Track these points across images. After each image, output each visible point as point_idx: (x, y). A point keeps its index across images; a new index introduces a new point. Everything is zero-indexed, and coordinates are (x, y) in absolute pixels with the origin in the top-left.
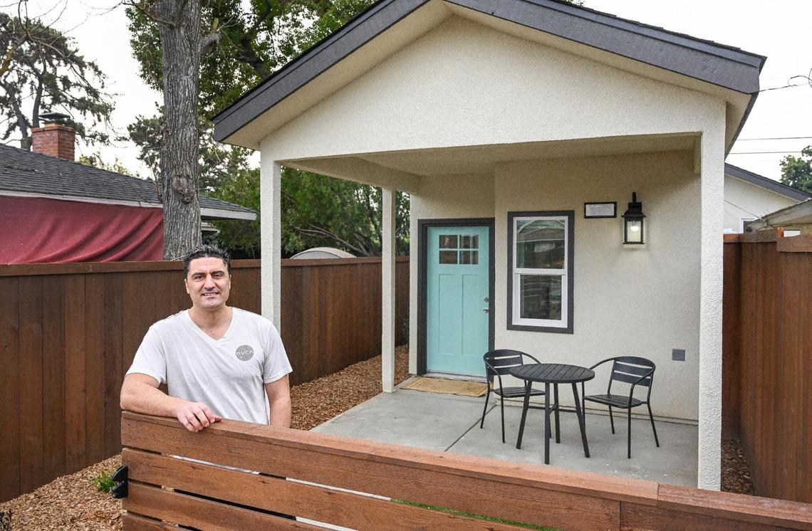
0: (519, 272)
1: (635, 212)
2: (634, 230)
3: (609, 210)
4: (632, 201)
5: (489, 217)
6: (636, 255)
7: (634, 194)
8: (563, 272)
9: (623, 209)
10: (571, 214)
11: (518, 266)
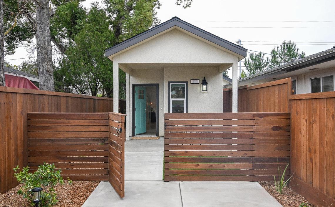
0: (171, 99)
1: (204, 82)
2: (205, 87)
3: (198, 82)
4: (204, 79)
5: (157, 83)
6: (204, 94)
7: (204, 78)
8: (185, 99)
9: (201, 82)
10: (187, 82)
11: (171, 98)
